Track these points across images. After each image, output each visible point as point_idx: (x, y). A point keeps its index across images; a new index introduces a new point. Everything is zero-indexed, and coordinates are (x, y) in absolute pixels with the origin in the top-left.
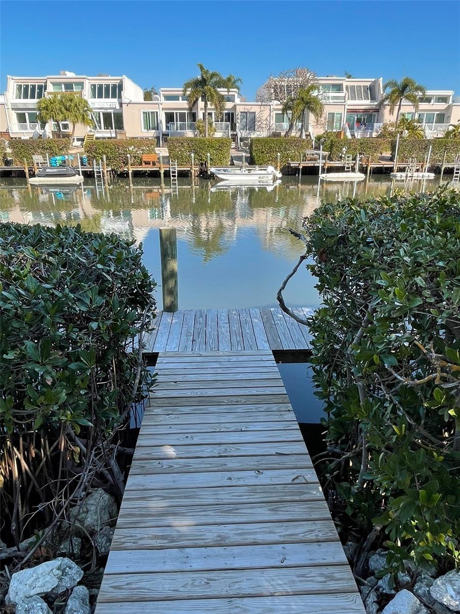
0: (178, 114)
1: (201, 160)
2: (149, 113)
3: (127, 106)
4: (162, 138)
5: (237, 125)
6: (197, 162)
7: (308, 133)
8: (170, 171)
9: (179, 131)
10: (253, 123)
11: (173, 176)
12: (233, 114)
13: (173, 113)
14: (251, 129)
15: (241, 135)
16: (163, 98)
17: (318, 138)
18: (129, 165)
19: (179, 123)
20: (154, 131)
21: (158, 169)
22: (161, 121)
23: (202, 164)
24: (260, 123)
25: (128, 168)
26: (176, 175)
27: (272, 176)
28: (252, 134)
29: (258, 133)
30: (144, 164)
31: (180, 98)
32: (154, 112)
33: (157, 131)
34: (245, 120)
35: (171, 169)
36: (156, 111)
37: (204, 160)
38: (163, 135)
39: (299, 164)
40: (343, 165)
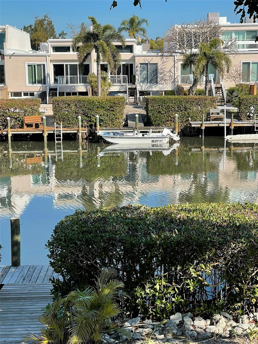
0: (69, 66)
1: (90, 121)
2: (35, 66)
3: (10, 58)
4: (49, 93)
5: (137, 77)
6: (86, 124)
7: (219, 86)
8: (54, 134)
9: (69, 84)
10: (154, 76)
11: (58, 140)
12: (131, 65)
13: (63, 65)
14: (153, 82)
15: (141, 89)
16: (51, 50)
17: (231, 92)
18: (9, 128)
19: (69, 76)
20: (40, 85)
21: (41, 132)
22: (48, 75)
23: (91, 126)
24: (162, 75)
25: (7, 132)
26: (62, 138)
27: (167, 140)
28: (153, 87)
29: (161, 86)
30: (25, 127)
31: (71, 49)
32: (40, 65)
33: (44, 85)
34: (145, 72)
35: (55, 132)
36: (44, 63)
37: (93, 121)
38: (51, 90)
39: (201, 125)
40: (252, 125)
